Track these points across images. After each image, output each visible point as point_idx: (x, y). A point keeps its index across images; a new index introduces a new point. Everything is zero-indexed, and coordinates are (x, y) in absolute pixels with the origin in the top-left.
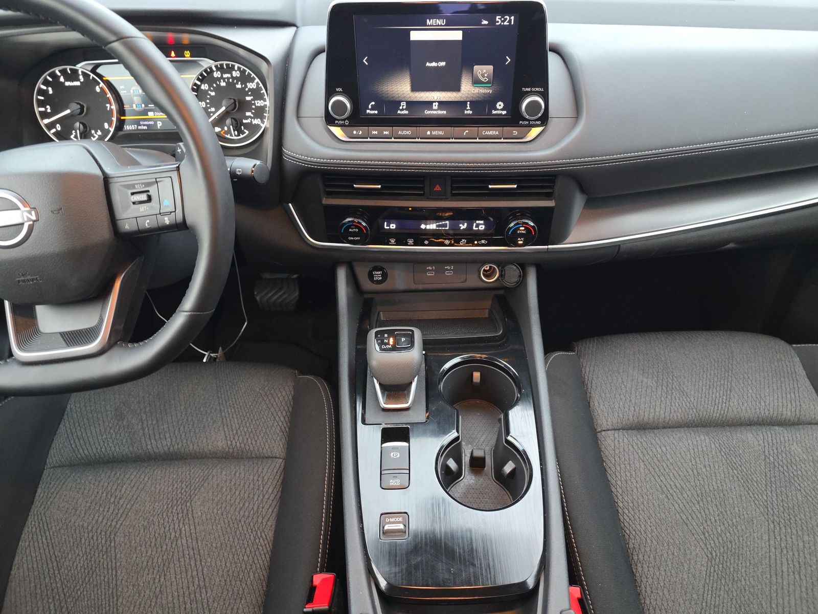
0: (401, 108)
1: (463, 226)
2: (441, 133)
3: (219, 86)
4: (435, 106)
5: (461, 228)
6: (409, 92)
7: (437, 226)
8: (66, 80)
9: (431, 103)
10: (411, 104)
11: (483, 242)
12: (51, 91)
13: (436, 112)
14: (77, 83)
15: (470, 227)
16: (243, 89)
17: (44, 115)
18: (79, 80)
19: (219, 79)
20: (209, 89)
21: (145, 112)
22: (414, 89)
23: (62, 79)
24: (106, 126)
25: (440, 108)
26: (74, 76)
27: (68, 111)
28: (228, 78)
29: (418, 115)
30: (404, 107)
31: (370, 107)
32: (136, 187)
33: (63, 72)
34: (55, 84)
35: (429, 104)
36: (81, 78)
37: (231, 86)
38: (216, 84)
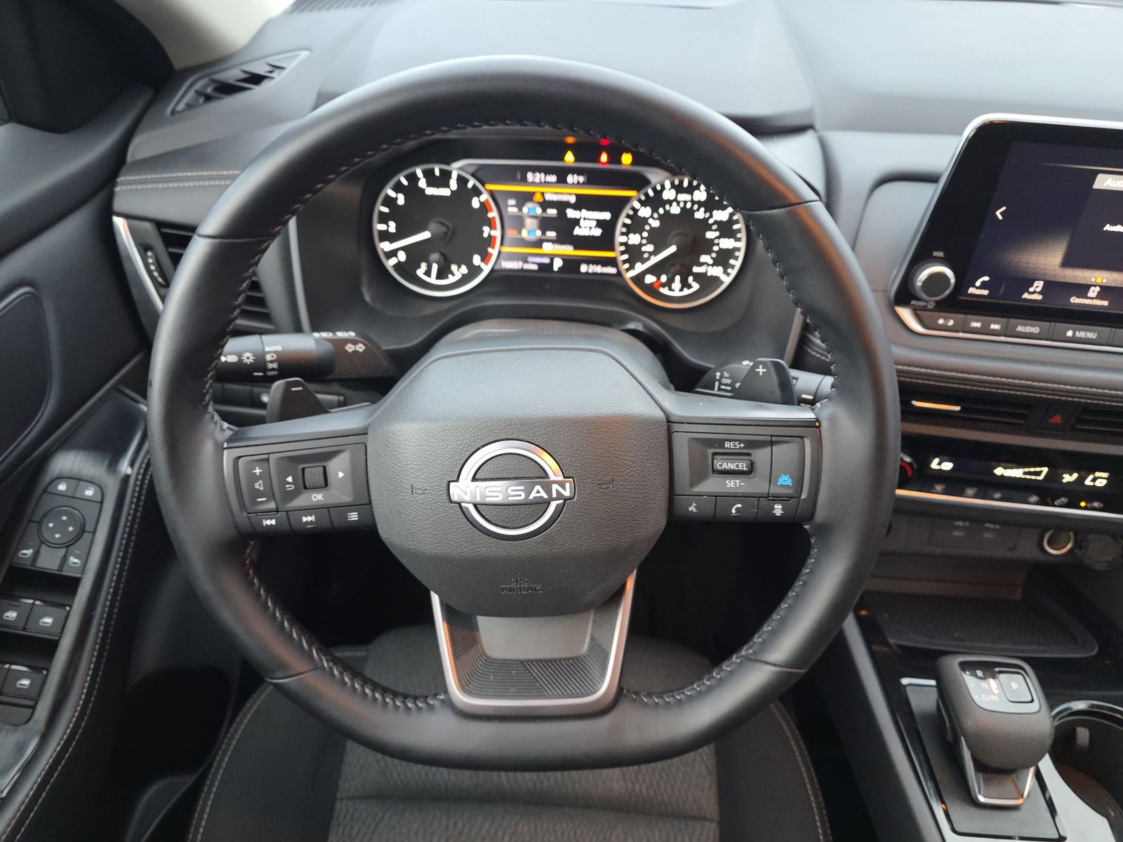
0: (1031, 290)
1: (1067, 478)
2: (1091, 335)
3: (667, 212)
4: (1093, 292)
5: (1064, 481)
6: (1057, 267)
7: (1025, 473)
8: (429, 185)
9: (1087, 287)
10: (1051, 287)
11: (1096, 504)
12: (401, 200)
13: (1092, 300)
14: (445, 192)
15: (1081, 480)
16: (706, 220)
17: (385, 236)
18: (448, 186)
19: (670, 202)
20: (652, 216)
21: (538, 244)
22: (1067, 263)
23: (422, 183)
24: (477, 260)
25: (1099, 296)
26: (443, 180)
27: (426, 235)
28: (685, 202)
29: (1057, 304)
30: (1039, 290)
31: (978, 283)
32: (726, 445)
33: (429, 174)
34: (412, 190)
35: (1082, 289)
36: (454, 184)
37: (687, 213)
38: (664, 209)
